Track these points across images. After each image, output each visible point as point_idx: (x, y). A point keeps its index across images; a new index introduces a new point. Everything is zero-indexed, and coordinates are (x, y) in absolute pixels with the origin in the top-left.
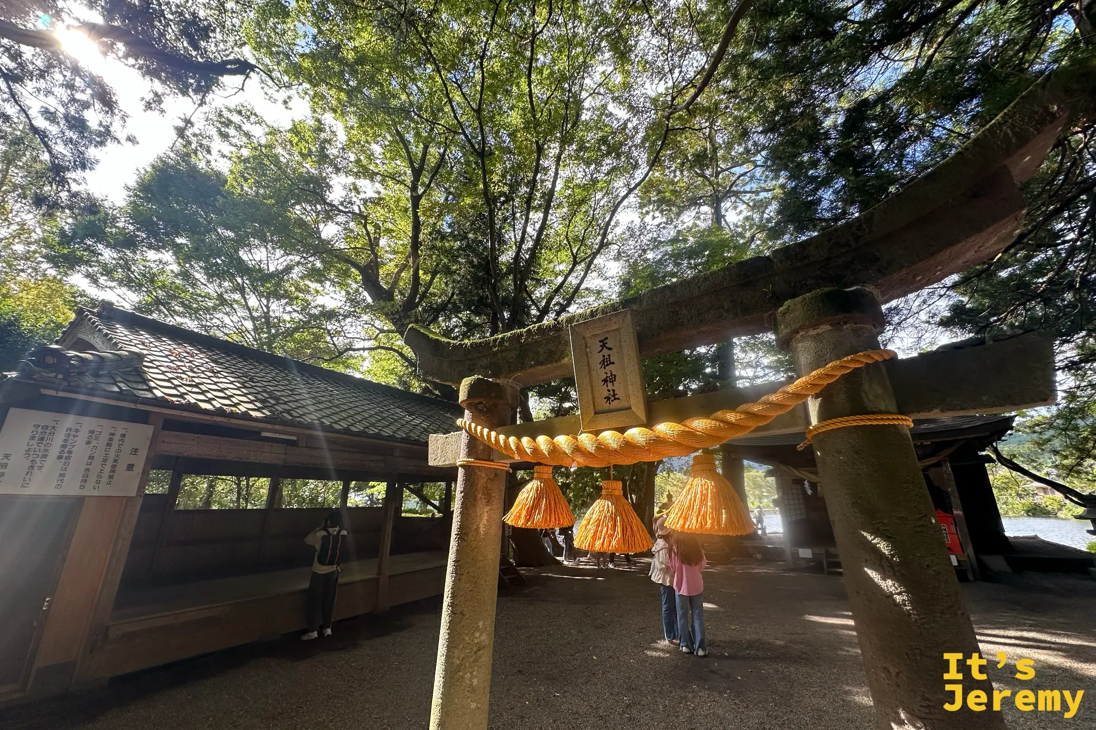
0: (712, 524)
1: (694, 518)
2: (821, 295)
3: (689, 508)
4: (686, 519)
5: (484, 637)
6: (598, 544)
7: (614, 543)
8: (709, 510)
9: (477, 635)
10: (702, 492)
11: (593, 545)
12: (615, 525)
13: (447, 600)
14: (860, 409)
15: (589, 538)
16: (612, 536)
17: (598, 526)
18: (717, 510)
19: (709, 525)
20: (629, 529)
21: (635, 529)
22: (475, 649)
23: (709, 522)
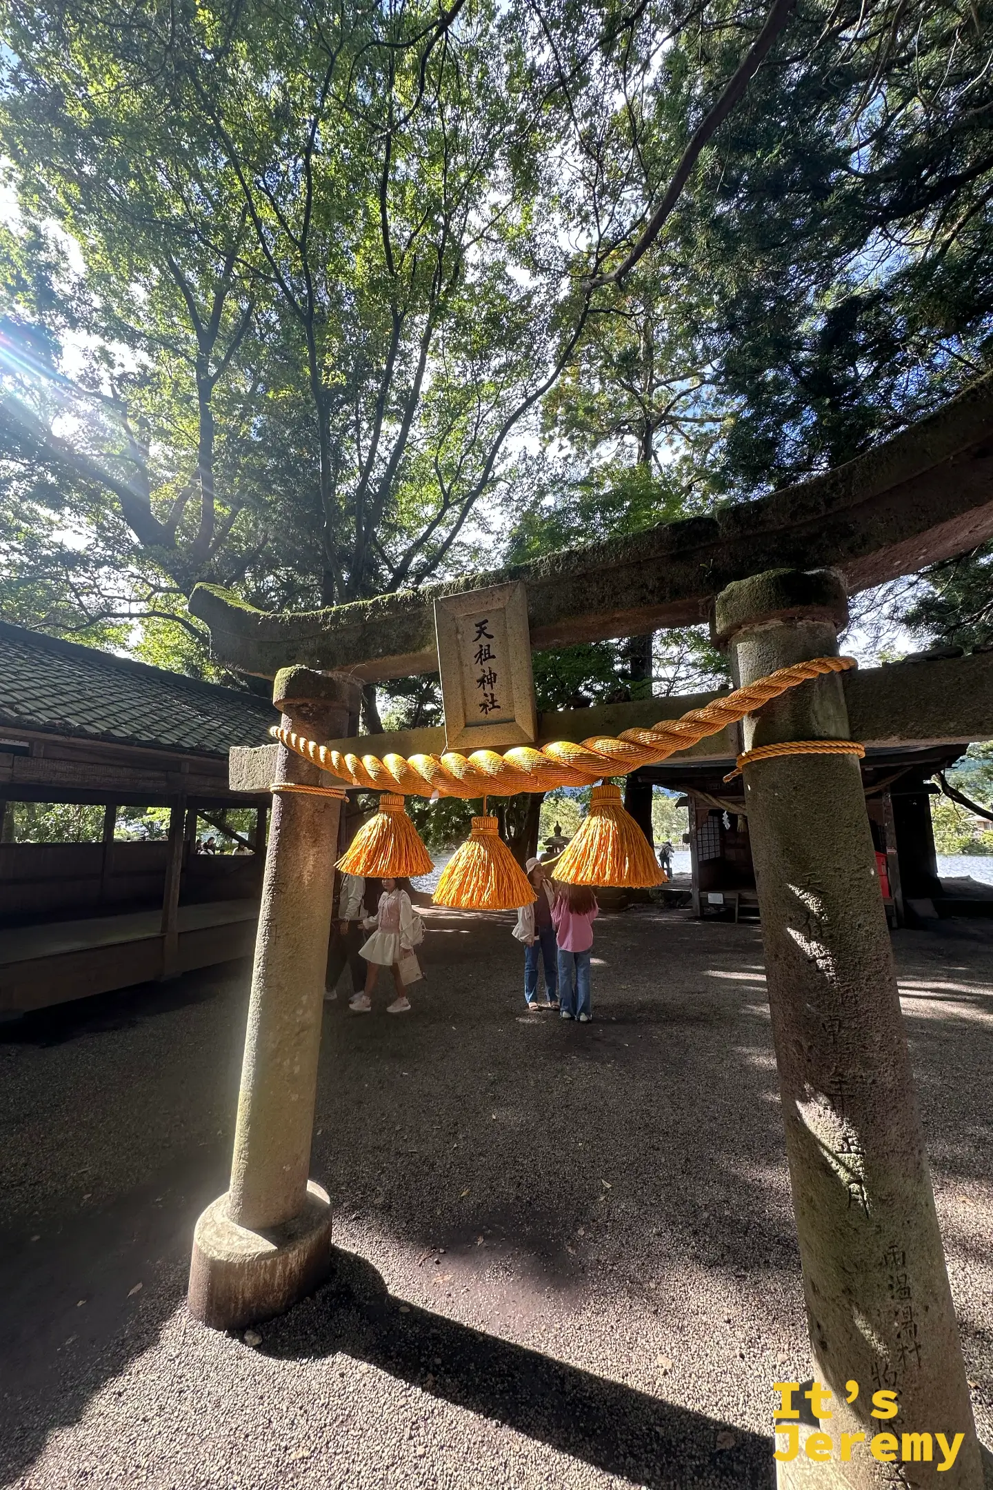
0: (612, 875)
1: (590, 868)
2: (775, 579)
3: (583, 855)
4: (579, 869)
5: (309, 1014)
6: (465, 899)
7: (486, 897)
8: (610, 857)
9: (300, 1012)
10: (601, 835)
11: (459, 900)
12: (488, 873)
13: (257, 970)
14: (803, 733)
15: (453, 892)
16: (483, 888)
17: (465, 876)
18: (618, 857)
19: (607, 877)
20: (506, 879)
21: (514, 878)
22: (297, 1030)
23: (608, 872)
